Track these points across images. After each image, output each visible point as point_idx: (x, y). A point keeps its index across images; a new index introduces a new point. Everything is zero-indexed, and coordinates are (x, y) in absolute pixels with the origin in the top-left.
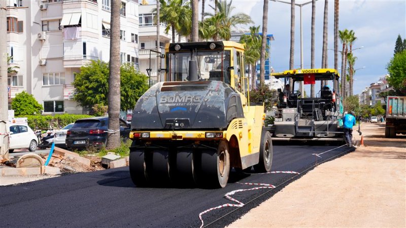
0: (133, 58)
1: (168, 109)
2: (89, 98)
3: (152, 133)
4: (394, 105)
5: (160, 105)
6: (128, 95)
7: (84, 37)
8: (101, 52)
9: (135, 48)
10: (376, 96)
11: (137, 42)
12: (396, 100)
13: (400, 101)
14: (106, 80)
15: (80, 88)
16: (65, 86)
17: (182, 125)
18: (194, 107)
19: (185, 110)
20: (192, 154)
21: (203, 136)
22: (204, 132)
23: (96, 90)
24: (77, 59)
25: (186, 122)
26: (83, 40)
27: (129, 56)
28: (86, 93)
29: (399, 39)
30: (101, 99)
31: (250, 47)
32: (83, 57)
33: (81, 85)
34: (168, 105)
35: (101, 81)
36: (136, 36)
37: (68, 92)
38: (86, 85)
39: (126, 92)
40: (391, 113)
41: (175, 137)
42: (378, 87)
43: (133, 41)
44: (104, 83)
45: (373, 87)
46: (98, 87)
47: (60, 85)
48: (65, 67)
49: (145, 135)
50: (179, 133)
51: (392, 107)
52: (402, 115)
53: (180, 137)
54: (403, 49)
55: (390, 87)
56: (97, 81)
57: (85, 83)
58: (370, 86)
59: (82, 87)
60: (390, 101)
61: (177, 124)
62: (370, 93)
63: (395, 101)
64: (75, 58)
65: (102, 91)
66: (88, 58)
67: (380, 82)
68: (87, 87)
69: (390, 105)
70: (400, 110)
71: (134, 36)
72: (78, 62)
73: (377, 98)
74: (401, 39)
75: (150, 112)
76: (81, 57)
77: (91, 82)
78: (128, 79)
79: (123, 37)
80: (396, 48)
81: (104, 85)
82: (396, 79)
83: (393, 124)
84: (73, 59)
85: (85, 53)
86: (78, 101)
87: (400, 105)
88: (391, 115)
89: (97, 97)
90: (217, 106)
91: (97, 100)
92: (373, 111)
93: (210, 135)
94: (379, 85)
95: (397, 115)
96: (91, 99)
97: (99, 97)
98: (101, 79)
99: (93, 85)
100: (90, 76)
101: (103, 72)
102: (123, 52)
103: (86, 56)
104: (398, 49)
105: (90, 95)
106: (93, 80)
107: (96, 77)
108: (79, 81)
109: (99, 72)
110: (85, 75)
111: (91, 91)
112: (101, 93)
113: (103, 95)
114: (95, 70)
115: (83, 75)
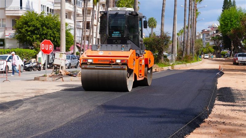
0: (51, 9)
2: (28, 37)
6: (55, 36)
9: (52, 2)
10: (206, 39)
14: (40, 25)
15: (21, 30)
16: (6, 29)
23: (33, 32)
24: (15, 9)
27: (48, 8)
30: (37, 38)
31: (127, 3)
32: (20, 8)
33: (22, 28)
35: (36, 26)
37: (9, 33)
38: (26, 28)
39: (54, 34)
42: (208, 33)
44: (39, 27)
45: (203, 33)
46: (35, 30)
47: (1, 27)
48: (6, 15)
55: (216, 33)
56: (34, 26)
57: (25, 27)
58: (201, 32)
59: (24, 30)
62: (201, 37)
64: (14, 8)
65: (37, 33)
66: (24, 9)
67: (209, 29)
68: (26, 30)
72: (16, 12)
73: (207, 41)
76: (18, 8)
77: (29, 27)
78: (55, 25)
80: (224, 5)
81: (39, 29)
82: (224, 28)
84: (13, 9)
89: (34, 37)
91: (34, 39)
92: (205, 50)
94: (208, 31)
96: (29, 39)
97: (35, 37)
98: (37, 24)
99: (31, 28)
100: (28, 22)
101: (37, 20)
102: (45, 5)
103: (22, 8)
104: (225, 6)
105: (29, 35)
106: (31, 25)
107: (33, 23)
108: (20, 25)
109: (35, 20)
110: (24, 21)
111: (29, 33)
112: (37, 34)
113: (38, 36)
114: (33, 18)
115: (23, 21)
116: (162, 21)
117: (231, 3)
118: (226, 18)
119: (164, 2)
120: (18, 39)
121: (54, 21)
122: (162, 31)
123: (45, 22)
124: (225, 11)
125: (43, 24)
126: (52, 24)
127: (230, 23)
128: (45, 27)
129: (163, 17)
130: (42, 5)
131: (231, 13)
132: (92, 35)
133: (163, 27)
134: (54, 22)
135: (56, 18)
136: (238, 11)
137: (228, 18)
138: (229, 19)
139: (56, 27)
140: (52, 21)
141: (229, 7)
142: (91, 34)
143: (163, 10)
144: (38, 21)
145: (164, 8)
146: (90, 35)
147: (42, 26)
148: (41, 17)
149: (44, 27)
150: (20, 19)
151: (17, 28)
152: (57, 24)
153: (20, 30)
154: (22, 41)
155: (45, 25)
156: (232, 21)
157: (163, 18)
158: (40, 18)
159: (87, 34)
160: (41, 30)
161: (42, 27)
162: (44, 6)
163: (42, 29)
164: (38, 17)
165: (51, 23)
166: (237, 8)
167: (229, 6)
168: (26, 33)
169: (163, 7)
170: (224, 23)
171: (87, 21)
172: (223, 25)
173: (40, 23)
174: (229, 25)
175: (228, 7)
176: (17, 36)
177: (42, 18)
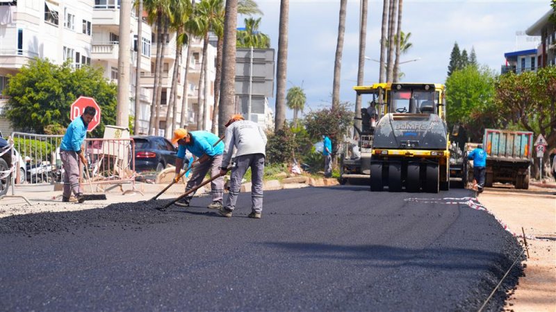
0: (84, 58)
1: (402, 134)
2: (34, 115)
3: (389, 150)
4: (495, 141)
5: (395, 131)
7: (22, 22)
8: (42, 46)
9: (86, 42)
11: (89, 34)
12: (498, 136)
13: (503, 137)
14: (61, 89)
15: (19, 99)
17: (413, 145)
18: (422, 133)
19: (415, 134)
20: (419, 168)
21: (429, 154)
22: (430, 151)
23: (45, 104)
25: (416, 143)
26: (19, 27)
27: (78, 54)
28: (30, 108)
29: (456, 50)
30: (54, 118)
32: (17, 53)
33: (21, 95)
34: (401, 131)
35: (53, 91)
36: (89, 23)
38: (30, 95)
40: (489, 152)
41: (408, 154)
43: (84, 32)
44: (58, 93)
46: (49, 99)
49: (384, 152)
50: (411, 151)
51: (491, 144)
52: (505, 156)
53: (412, 154)
54: (461, 64)
56: (47, 90)
57: (29, 92)
59: (24, 97)
60: (489, 136)
61: (409, 145)
63: (495, 137)
64: (5, 53)
65: (55, 105)
66: (25, 54)
68: (31, 99)
69: (489, 141)
70: (502, 150)
71: (86, 24)
72: (9, 60)
74: (458, 49)
75: (388, 135)
76: (14, 53)
77: (37, 91)
78: (94, 90)
79: (72, 24)
80: (451, 63)
81: (58, 97)
83: (491, 168)
85: (20, 46)
86: (11, 120)
87: (502, 142)
88: (490, 155)
89: (48, 113)
90: (439, 133)
91: (47, 120)
93: (434, 153)
95: (498, 155)
96: (36, 117)
97: (50, 115)
98: (55, 87)
99: (41, 96)
100: (35, 82)
101: (55, 77)
102: (71, 47)
103: (21, 51)
104: (453, 64)
105: (36, 110)
106: (42, 87)
107: (46, 84)
108: (18, 88)
109: (51, 77)
110: (27, 79)
111: (37, 105)
112: (53, 108)
113: (57, 111)
114: (45, 74)
115: (24, 80)
116: (335, 76)
117: (467, 59)
118: (457, 89)
119: (342, 36)
120: (11, 118)
121: (92, 81)
122: (334, 100)
123: (72, 81)
124: (455, 73)
125: (69, 85)
126: (87, 88)
127: (465, 99)
128: (73, 93)
129: (338, 68)
130: (65, 48)
131: (467, 79)
132: (174, 119)
133: (336, 91)
134: (91, 83)
135: (96, 74)
136: (482, 73)
137: (461, 88)
138: (464, 92)
139: (97, 93)
140: (87, 81)
141: (463, 66)
142: (171, 115)
143: (338, 54)
144: (57, 80)
145: (340, 49)
146: (169, 119)
147: (66, 90)
148: (63, 71)
149: (71, 93)
150: (18, 74)
151: (11, 95)
152: (98, 86)
153: (16, 98)
154: (21, 124)
155: (72, 89)
156: (469, 96)
157: (338, 71)
158: (62, 74)
159: (162, 115)
160: (63, 99)
161: (65, 94)
162: (69, 49)
163: (66, 96)
164: (58, 71)
165: (85, 86)
166: (480, 68)
167: (462, 63)
168: (30, 106)
169: (338, 46)
170: (454, 99)
171: (163, 86)
172: (450, 102)
173: (61, 84)
174: (464, 104)
175: (460, 66)
176: (9, 112)
177: (65, 74)
